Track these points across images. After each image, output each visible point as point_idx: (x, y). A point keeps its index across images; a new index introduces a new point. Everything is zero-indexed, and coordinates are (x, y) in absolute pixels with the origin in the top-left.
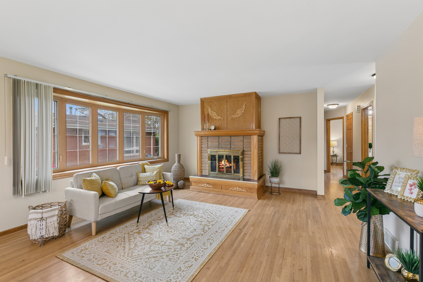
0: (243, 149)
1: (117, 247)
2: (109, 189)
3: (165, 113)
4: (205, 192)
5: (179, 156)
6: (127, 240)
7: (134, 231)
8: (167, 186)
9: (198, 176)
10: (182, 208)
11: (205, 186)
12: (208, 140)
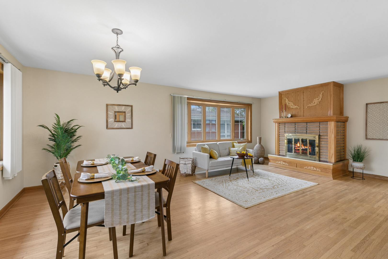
0: (320, 134)
1: (219, 184)
2: (214, 154)
3: (249, 106)
4: (282, 169)
5: (260, 139)
6: (224, 182)
7: (228, 180)
8: (248, 156)
9: (276, 155)
10: (259, 174)
11: (282, 163)
12: (285, 126)
